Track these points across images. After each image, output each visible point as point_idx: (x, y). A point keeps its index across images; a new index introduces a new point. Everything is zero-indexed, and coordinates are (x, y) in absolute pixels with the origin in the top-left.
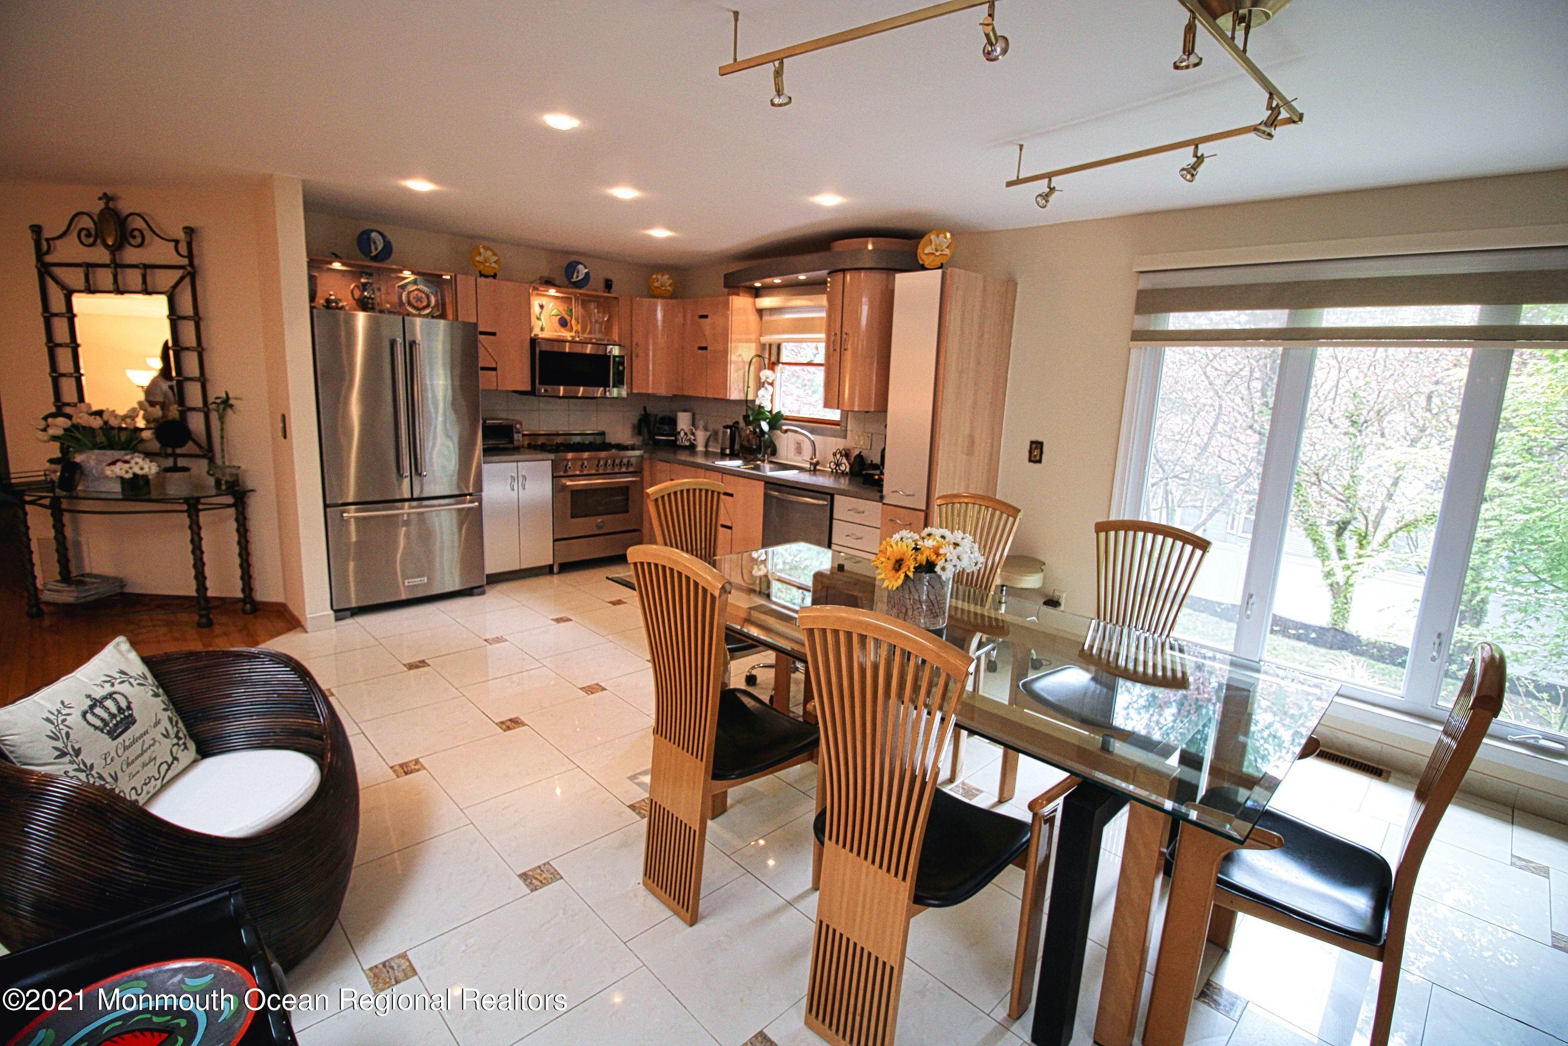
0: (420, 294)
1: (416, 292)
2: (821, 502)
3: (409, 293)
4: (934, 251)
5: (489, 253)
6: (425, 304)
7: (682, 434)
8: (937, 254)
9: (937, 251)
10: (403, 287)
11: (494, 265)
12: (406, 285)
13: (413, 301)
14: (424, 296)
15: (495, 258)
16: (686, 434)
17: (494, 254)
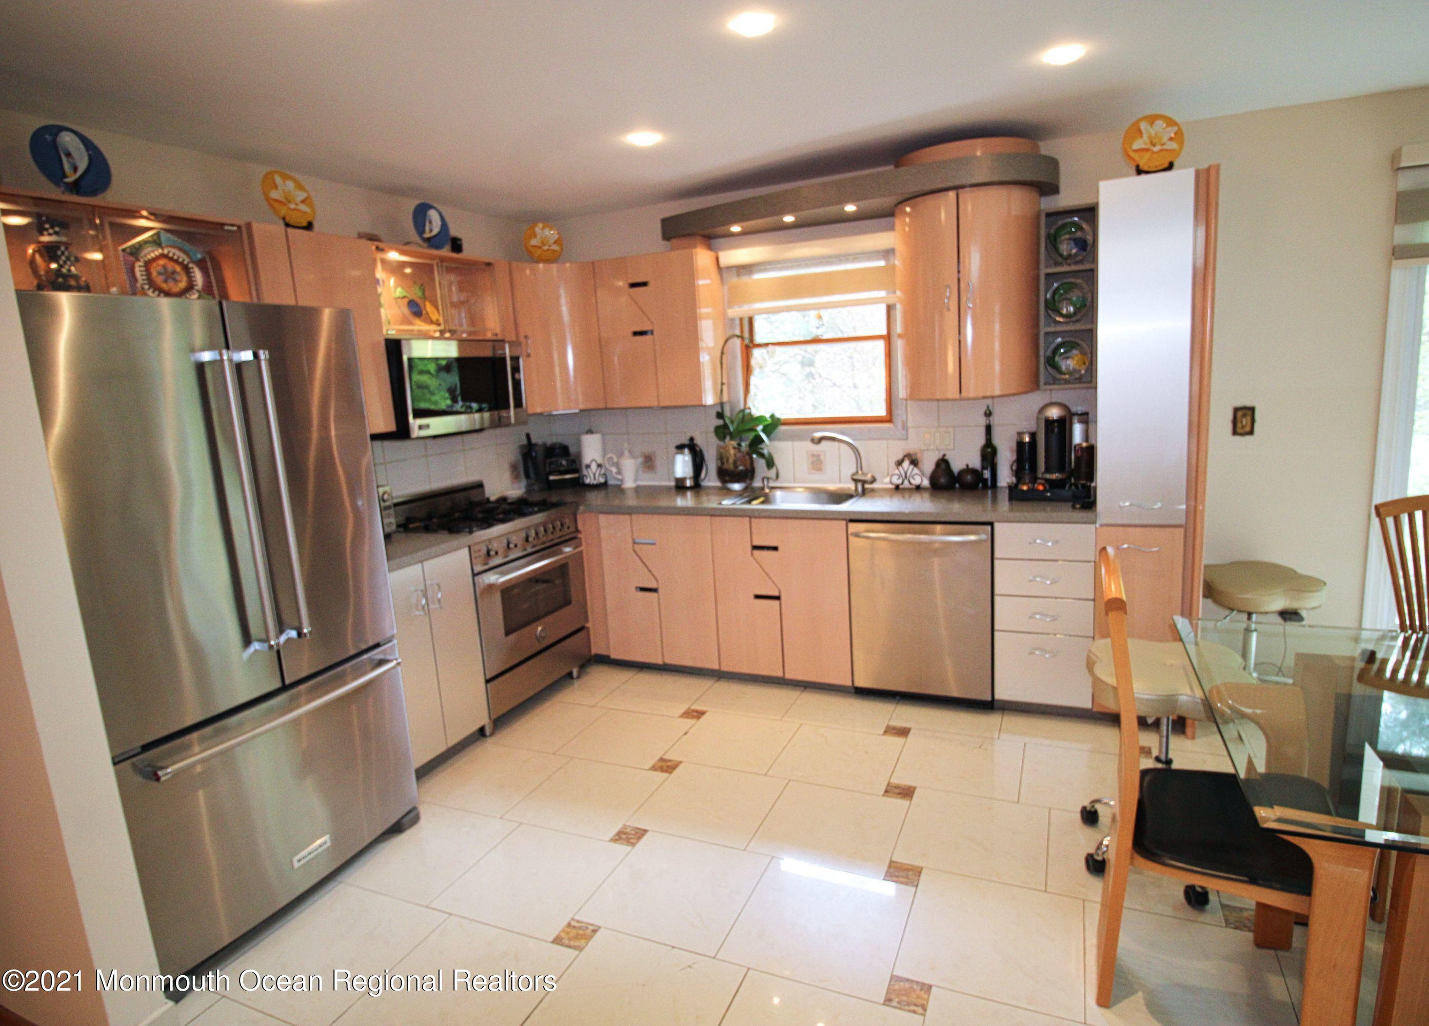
0: (171, 266)
1: (162, 262)
2: (972, 538)
3: (148, 264)
4: (1149, 146)
5: (290, 185)
6: (183, 284)
7: (594, 466)
8: (1156, 149)
9: (1154, 145)
10: (135, 252)
11: (303, 207)
12: (141, 245)
13: (159, 280)
14: (178, 269)
15: (302, 195)
16: (599, 466)
17: (300, 187)
